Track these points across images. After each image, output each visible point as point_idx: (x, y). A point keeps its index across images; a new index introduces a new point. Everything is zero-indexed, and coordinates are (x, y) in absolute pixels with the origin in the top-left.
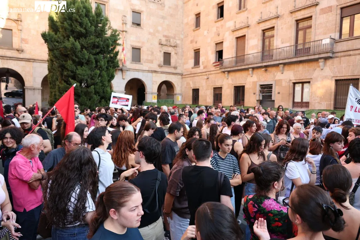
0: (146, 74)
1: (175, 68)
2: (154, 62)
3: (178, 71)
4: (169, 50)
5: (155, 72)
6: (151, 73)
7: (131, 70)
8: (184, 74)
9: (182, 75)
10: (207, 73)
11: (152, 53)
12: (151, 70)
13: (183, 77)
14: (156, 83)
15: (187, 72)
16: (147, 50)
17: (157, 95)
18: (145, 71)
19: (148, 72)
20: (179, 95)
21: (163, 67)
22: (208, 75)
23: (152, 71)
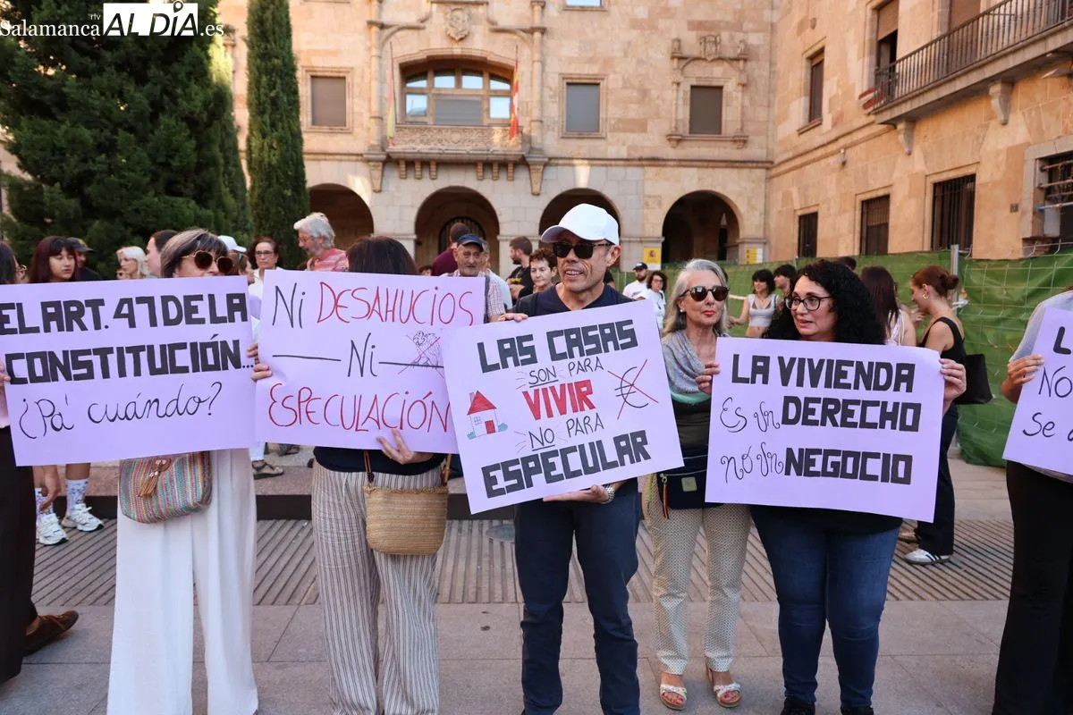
0: (618, 172)
1: (742, 141)
2: (650, 125)
3: (754, 151)
4: (716, 73)
5: (655, 161)
6: (638, 166)
7: (561, 162)
8: (776, 162)
9: (767, 164)
10: (842, 142)
11: (644, 93)
12: (637, 155)
13: (774, 171)
14: (660, 204)
15: (786, 151)
16: (624, 87)
17: (660, 245)
18: (613, 162)
19: (627, 163)
20: (754, 245)
21: (686, 144)
22: (842, 151)
23: (640, 159)
